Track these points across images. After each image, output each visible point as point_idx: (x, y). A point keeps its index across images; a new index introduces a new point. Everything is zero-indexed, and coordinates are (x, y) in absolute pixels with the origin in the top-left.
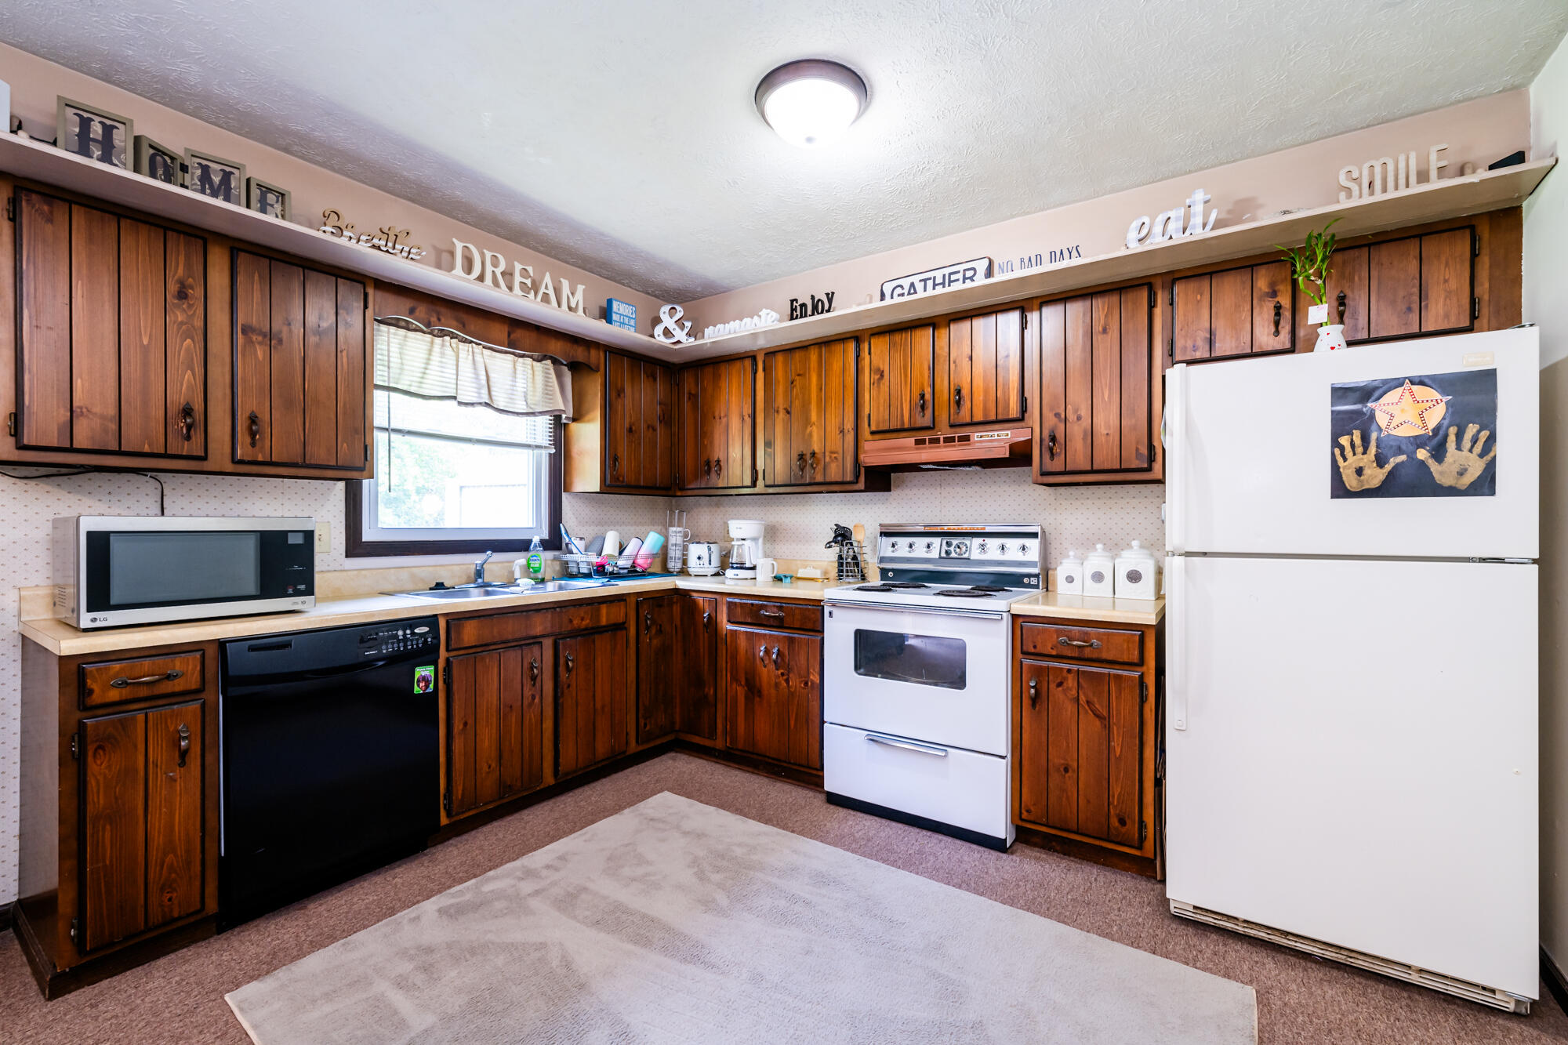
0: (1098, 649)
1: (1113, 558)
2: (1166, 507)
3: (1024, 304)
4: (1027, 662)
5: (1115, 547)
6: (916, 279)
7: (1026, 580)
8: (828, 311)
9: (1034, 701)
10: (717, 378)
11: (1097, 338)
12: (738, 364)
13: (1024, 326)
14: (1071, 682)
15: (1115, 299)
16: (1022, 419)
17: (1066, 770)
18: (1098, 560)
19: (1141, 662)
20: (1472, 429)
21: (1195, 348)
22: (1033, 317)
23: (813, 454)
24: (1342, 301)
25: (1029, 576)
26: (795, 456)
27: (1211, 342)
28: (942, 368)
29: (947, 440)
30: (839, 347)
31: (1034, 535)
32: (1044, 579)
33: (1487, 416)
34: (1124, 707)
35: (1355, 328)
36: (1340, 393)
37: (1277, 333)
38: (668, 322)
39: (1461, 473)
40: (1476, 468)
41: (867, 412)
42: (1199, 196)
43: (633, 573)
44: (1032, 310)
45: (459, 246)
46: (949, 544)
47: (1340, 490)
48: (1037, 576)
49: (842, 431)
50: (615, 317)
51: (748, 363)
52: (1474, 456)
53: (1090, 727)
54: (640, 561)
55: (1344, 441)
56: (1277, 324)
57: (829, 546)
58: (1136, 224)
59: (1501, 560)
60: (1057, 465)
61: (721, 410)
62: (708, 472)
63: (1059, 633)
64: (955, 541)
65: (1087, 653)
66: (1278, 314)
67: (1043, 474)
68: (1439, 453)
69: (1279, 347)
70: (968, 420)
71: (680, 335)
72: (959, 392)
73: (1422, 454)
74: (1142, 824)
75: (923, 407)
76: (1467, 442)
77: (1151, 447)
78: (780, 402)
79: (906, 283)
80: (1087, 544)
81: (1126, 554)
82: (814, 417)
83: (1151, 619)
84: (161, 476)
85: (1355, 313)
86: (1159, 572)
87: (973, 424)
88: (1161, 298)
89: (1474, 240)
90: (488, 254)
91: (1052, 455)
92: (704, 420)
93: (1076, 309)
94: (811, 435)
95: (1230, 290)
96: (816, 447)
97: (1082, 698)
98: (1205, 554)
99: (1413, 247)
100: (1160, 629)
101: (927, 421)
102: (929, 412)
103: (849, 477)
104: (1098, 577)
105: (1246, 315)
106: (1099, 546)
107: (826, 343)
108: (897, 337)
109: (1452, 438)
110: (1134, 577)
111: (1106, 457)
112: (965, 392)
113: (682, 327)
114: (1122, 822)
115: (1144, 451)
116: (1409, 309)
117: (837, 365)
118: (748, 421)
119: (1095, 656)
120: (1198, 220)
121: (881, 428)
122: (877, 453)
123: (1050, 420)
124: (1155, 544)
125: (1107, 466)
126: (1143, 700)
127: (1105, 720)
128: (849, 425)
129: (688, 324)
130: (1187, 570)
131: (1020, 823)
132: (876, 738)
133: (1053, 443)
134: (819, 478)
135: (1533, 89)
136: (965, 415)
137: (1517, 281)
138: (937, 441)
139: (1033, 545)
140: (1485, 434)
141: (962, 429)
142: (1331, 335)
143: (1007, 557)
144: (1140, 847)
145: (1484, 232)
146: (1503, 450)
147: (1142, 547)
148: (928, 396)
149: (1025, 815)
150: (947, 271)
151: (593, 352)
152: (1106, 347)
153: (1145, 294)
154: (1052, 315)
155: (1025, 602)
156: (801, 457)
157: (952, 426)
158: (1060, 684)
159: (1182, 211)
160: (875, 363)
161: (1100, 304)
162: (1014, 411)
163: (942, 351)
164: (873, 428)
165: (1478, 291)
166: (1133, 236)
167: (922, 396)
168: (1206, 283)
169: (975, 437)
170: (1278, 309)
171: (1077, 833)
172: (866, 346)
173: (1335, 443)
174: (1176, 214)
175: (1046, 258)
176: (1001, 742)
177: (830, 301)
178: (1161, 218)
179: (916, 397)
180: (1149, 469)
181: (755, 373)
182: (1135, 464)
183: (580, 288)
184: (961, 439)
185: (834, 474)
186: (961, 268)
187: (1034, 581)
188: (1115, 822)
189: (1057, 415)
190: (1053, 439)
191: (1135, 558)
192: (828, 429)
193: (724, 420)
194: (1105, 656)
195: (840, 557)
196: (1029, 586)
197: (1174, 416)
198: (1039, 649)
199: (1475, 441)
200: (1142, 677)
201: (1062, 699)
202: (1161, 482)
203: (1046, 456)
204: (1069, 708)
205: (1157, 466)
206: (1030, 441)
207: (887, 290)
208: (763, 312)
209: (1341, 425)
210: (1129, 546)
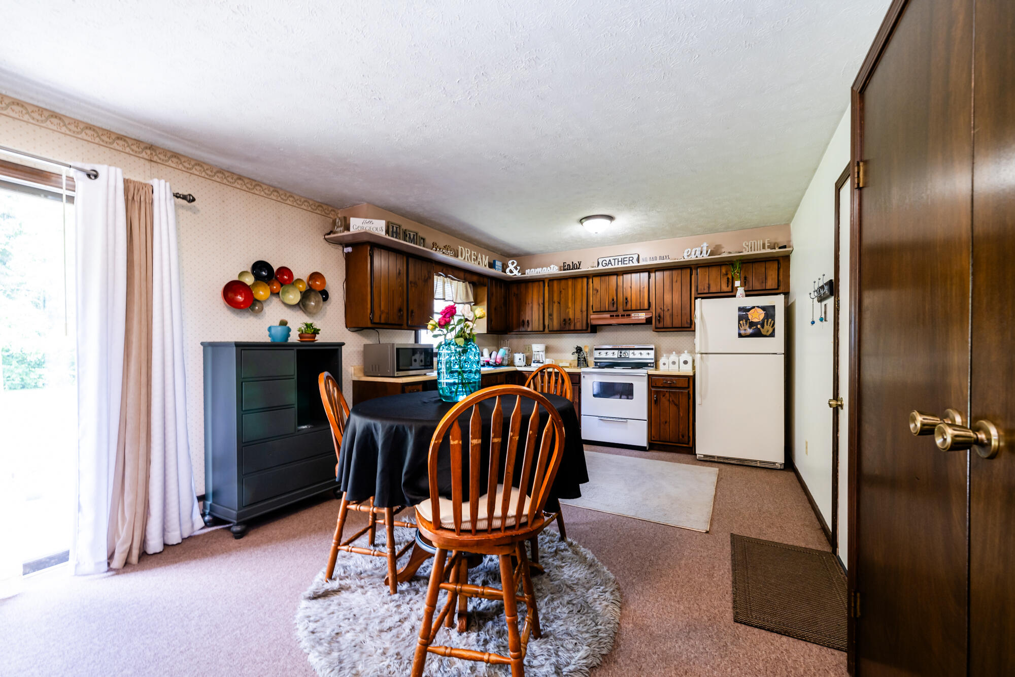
0: (676, 384)
1: (679, 357)
2: (695, 340)
3: (649, 270)
4: (653, 389)
5: (679, 353)
6: (611, 258)
7: (649, 365)
8: (579, 268)
9: (656, 402)
10: (527, 288)
11: (674, 284)
12: (537, 284)
13: (649, 277)
14: (667, 395)
15: (679, 271)
16: (649, 309)
17: (666, 423)
18: (673, 357)
19: (688, 387)
20: (770, 320)
21: (704, 289)
22: (653, 275)
23: (570, 319)
24: (745, 278)
25: (650, 363)
26: (562, 320)
27: (709, 288)
28: (620, 290)
29: (622, 316)
30: (580, 280)
31: (652, 349)
32: (656, 365)
33: (773, 317)
34: (683, 401)
35: (749, 287)
36: (740, 309)
37: (728, 286)
38: (511, 267)
39: (768, 331)
40: (771, 331)
41: (591, 304)
42: (705, 245)
43: (496, 365)
44: (652, 272)
45: (460, 248)
46: (621, 353)
47: (740, 336)
48: (653, 363)
49: (582, 311)
50: (496, 267)
51: (541, 283)
52: (770, 327)
53: (673, 409)
54: (498, 360)
55: (741, 322)
56: (728, 284)
57: (573, 353)
58: (686, 251)
59: (776, 354)
60: (661, 325)
61: (529, 300)
62: (523, 325)
63: (663, 380)
64: (623, 352)
65: (673, 385)
66: (728, 281)
67: (656, 328)
68: (763, 326)
69: (728, 291)
70: (630, 309)
71: (516, 272)
72: (626, 299)
73: (759, 326)
74: (689, 437)
75: (613, 304)
76: (769, 324)
77: (691, 320)
78: (556, 299)
79: (607, 259)
80: (670, 352)
81: (683, 355)
82: (570, 305)
83: (691, 374)
84: (378, 330)
85: (749, 282)
86: (694, 361)
87: (631, 310)
88: (694, 272)
89: (779, 263)
90: (466, 249)
91: (659, 323)
92: (521, 306)
93: (667, 273)
94: (568, 312)
95: (714, 272)
96: (571, 316)
97: (671, 400)
98: (706, 354)
99: (763, 264)
100: (694, 376)
101: (615, 309)
102: (615, 305)
103: (584, 328)
104: (674, 363)
105: (719, 280)
106: (674, 353)
107: (575, 278)
108: (603, 278)
109: (765, 323)
110: (686, 362)
111: (677, 323)
112: (629, 299)
113: (517, 269)
114: (683, 436)
115: (689, 321)
116: (763, 282)
117: (579, 287)
118: (542, 306)
119: (675, 386)
120: (704, 252)
121: (597, 310)
122: (596, 319)
123: (659, 310)
124: (692, 352)
125: (677, 326)
126: (689, 398)
127: (677, 406)
128: (584, 308)
129: (519, 268)
130: (702, 358)
131: (651, 442)
132: (602, 418)
133: (660, 318)
134: (572, 328)
135: (791, 224)
136: (629, 307)
137: (789, 276)
138: (619, 316)
139: (652, 352)
140: (773, 322)
141: (628, 312)
142: (741, 291)
143: (642, 357)
144: (688, 444)
145: (781, 262)
146: (776, 326)
147: (688, 353)
148: (615, 300)
149: (653, 439)
150: (623, 257)
151: (485, 279)
152: (677, 286)
153: (689, 271)
154: (659, 275)
155: (652, 371)
156: (565, 320)
157: (624, 311)
158: (664, 396)
159: (700, 248)
160: (595, 287)
161: (675, 273)
162: (646, 306)
163: (620, 283)
164: (594, 310)
165: (780, 278)
166: (685, 254)
167: (613, 300)
168: (707, 269)
169: (633, 315)
170: (728, 279)
171: (670, 442)
172: (591, 280)
173: (739, 323)
174: (699, 249)
175: (658, 258)
176: (645, 416)
177: (580, 265)
178: (694, 250)
179: (611, 300)
180: (691, 327)
181: (544, 287)
182: (686, 326)
183: (487, 257)
184: (627, 315)
185: (578, 326)
186: (628, 256)
187: (652, 365)
188: (681, 437)
189: (661, 309)
190: (660, 316)
191: (686, 356)
192: (576, 310)
193: (531, 305)
194: (678, 386)
195: (578, 358)
196: (650, 367)
197: (698, 313)
198: (657, 385)
199: (770, 323)
200: (689, 392)
201: (664, 401)
202: (694, 331)
203: (657, 323)
204: (667, 403)
205: (693, 326)
206: (651, 317)
207: (600, 261)
208: (552, 266)
209: (740, 318)
210: (684, 353)
